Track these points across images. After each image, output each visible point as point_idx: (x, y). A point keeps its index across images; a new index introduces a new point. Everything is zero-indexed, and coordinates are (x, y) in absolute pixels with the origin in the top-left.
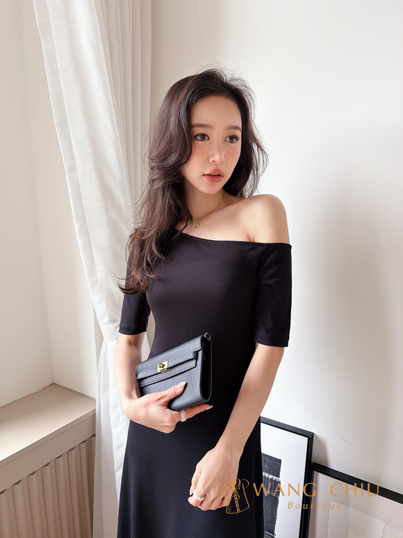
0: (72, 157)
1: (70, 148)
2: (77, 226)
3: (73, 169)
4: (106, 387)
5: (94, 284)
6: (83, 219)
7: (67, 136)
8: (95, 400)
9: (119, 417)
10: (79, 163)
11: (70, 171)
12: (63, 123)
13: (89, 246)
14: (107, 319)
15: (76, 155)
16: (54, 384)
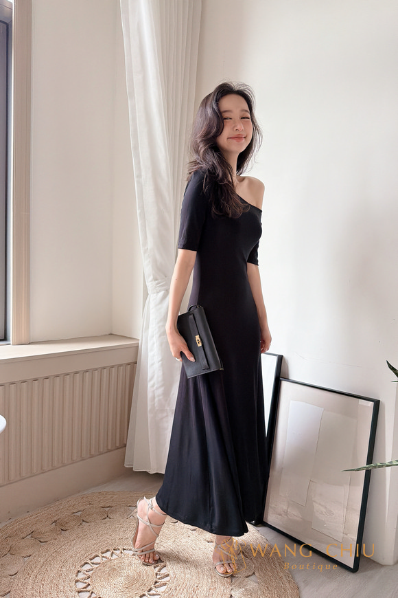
0: (139, 169)
1: (139, 163)
2: (138, 212)
3: (139, 176)
4: (147, 328)
5: (145, 252)
6: (142, 208)
7: (137, 156)
8: (139, 340)
9: (154, 343)
10: (143, 173)
11: (137, 177)
12: (136, 148)
13: (144, 226)
14: (151, 277)
15: (142, 167)
16: (111, 334)
